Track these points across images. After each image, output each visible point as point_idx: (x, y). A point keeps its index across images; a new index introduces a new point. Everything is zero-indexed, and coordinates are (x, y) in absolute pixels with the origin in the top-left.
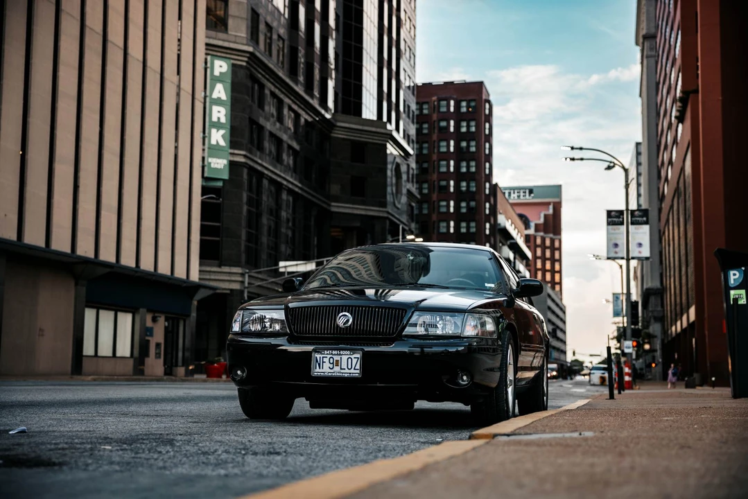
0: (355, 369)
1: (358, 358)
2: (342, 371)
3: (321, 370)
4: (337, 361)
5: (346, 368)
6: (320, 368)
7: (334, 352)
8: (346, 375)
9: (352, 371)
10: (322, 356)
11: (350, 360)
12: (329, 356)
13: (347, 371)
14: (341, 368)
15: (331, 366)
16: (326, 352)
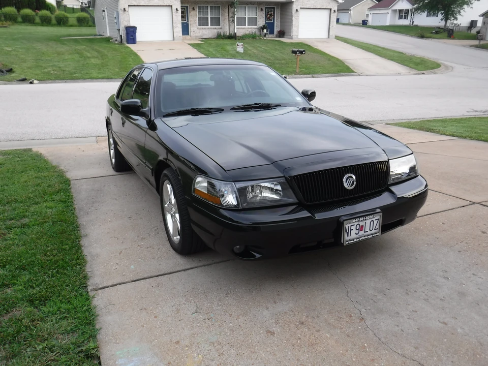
0: (375, 229)
1: (378, 219)
2: (366, 233)
3: (349, 238)
4: (362, 226)
5: (368, 230)
6: (348, 236)
7: (361, 219)
8: (370, 237)
9: (373, 231)
10: (350, 225)
11: (372, 222)
12: (356, 224)
13: (369, 232)
14: (365, 232)
15: (357, 232)
16: (354, 221)
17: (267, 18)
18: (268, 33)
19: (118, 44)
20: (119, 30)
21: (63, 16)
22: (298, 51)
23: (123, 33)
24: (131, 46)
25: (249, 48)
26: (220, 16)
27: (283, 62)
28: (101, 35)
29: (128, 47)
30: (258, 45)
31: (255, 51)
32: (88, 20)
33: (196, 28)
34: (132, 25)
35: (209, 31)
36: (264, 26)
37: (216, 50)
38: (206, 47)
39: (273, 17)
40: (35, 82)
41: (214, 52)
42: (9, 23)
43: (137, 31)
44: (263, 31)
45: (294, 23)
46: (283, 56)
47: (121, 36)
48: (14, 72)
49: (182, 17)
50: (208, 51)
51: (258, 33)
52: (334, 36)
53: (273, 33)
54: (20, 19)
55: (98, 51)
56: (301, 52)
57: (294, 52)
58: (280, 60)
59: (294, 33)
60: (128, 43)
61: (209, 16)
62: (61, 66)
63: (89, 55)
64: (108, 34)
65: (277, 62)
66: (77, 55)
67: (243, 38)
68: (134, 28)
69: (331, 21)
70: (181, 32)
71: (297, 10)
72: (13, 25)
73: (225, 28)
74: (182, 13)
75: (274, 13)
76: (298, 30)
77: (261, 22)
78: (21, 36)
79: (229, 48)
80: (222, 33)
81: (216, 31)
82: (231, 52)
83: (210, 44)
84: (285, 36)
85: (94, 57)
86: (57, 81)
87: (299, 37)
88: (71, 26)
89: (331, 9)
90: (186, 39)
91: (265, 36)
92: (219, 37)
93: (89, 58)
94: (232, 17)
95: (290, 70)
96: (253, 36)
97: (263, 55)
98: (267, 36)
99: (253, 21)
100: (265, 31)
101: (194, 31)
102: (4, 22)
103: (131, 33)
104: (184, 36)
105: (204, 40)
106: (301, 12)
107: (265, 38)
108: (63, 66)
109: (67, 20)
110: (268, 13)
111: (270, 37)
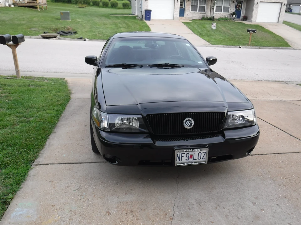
0: (203, 159)
1: (205, 152)
2: (195, 161)
3: (180, 162)
4: (191, 156)
5: (197, 158)
6: (179, 160)
7: (190, 150)
8: (198, 163)
9: (201, 160)
10: (181, 153)
11: (200, 154)
12: (186, 153)
13: (198, 160)
14: (194, 159)
15: (187, 158)
16: (184, 151)
17: (237, 8)
18: (236, 17)
19: (140, 20)
20: (141, 12)
21: (115, 2)
22: (251, 30)
23: (143, 13)
24: (147, 22)
25: (220, 27)
26: (206, 5)
27: (241, 37)
28: (133, 14)
29: (145, 22)
30: (227, 25)
31: (224, 29)
32: (129, 5)
33: (189, 12)
34: (149, 9)
35: (197, 15)
36: (234, 13)
37: (199, 27)
38: (192, 25)
39: (240, 7)
40: (87, 40)
41: (197, 28)
42: (85, 5)
43: (152, 13)
44: (232, 16)
45: (254, 12)
46: (242, 33)
47: (142, 15)
48: (77, 34)
49: (181, 5)
50: (193, 27)
51: (229, 17)
52: (282, 21)
53: (240, 18)
54: (91, 4)
55: (127, 24)
56: (254, 31)
57: (248, 31)
58: (239, 36)
59: (254, 18)
60: (146, 20)
61: (198, 5)
62: (103, 31)
63: (121, 26)
64: (137, 14)
65: (237, 37)
66: (114, 26)
67: (218, 20)
68: (150, 11)
69: (281, 11)
70: (179, 14)
71: (257, 3)
72: (87, 6)
73: (208, 13)
74: (181, 2)
75: (242, 5)
76: (257, 16)
77: (232, 10)
78: (89, 13)
79: (207, 26)
80: (205, 17)
81: (201, 14)
82: (208, 29)
83: (196, 23)
84: (248, 20)
85: (123, 27)
86: (99, 40)
87: (257, 21)
88: (119, 8)
89: (282, 3)
90: (182, 19)
91: (234, 19)
92: (203, 18)
93: (120, 27)
94: (212, 6)
95: (245, 42)
96: (225, 19)
97: (228, 31)
98: (235, 19)
99: (227, 9)
100: (234, 16)
101: (187, 14)
102: (83, 5)
103: (148, 13)
104: (181, 17)
105: (193, 20)
106: (260, 4)
107: (233, 21)
108: (104, 31)
109: (117, 5)
110: (237, 4)
111: (237, 20)
